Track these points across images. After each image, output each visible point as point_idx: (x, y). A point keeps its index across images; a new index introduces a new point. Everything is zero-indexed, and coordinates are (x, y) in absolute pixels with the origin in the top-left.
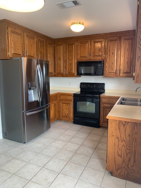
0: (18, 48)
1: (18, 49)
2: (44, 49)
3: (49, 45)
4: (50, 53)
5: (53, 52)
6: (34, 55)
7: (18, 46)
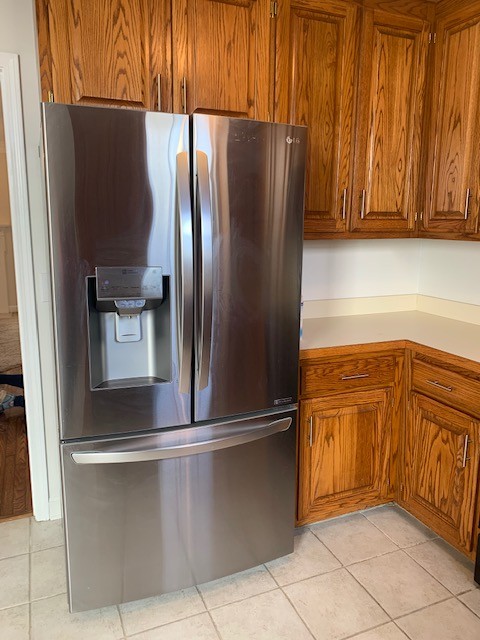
0: (122, 63)
1: (123, 72)
2: (335, 65)
3: (380, 38)
4: (387, 90)
5: (420, 80)
6: (250, 103)
7: (120, 55)
